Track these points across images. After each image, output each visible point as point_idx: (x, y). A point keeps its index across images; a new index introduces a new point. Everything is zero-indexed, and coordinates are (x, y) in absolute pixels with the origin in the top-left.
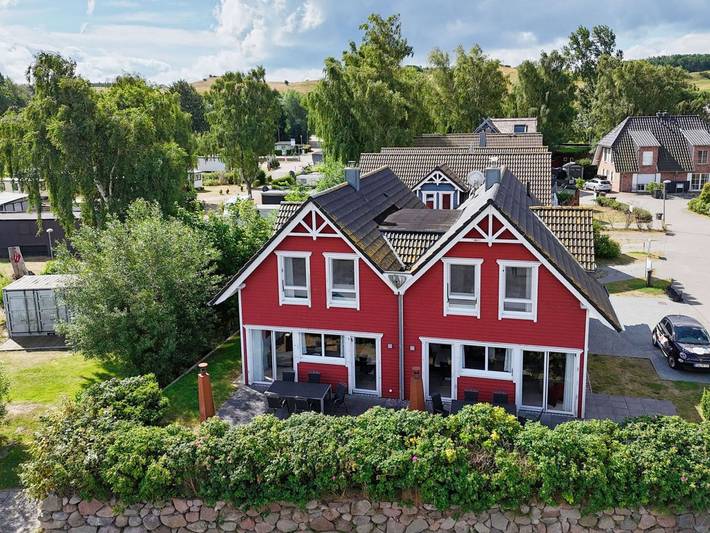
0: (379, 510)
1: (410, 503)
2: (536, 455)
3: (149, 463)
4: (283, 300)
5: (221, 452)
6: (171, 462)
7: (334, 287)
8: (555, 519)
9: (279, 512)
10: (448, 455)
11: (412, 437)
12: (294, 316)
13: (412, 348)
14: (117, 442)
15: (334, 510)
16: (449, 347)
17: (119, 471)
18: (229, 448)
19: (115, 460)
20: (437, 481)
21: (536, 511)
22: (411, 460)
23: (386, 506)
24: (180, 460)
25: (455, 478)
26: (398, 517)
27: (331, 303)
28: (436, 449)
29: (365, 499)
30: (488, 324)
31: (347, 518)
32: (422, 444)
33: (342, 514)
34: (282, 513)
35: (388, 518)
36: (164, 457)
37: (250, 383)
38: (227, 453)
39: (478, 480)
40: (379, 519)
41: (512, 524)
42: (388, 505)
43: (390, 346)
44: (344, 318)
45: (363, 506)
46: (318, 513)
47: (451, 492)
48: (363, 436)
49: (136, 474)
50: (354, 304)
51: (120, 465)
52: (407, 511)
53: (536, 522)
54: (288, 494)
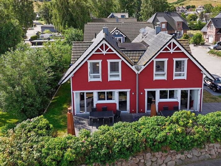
0: (154, 156)
1: (165, 151)
2: (208, 126)
3: (64, 153)
4: (90, 80)
5: (94, 143)
6: (74, 151)
7: (110, 73)
8: (212, 148)
9: (117, 164)
10: (179, 131)
11: (163, 126)
12: (95, 85)
13: (142, 93)
14: (46, 146)
15: (137, 159)
16: (155, 92)
17: (51, 159)
18: (97, 141)
19: (48, 154)
20: (177, 141)
21: (207, 146)
22: (167, 135)
23: (156, 154)
24: (78, 149)
25: (182, 139)
26: (161, 157)
27: (110, 79)
28: (174, 129)
29: (149, 152)
30: (170, 82)
31: (143, 161)
32: (169, 128)
33: (140, 160)
34: (118, 164)
35: (157, 158)
36: (69, 149)
37: (75, 114)
38: (97, 143)
39: (191, 139)
40: (154, 159)
41: (199, 152)
42: (158, 153)
43: (133, 94)
44: (115, 85)
45: (148, 155)
46: (132, 161)
47: (181, 144)
48: (146, 128)
49: (59, 159)
50: (119, 79)
51: (51, 157)
52: (165, 154)
53: (207, 150)
54: (122, 156)
